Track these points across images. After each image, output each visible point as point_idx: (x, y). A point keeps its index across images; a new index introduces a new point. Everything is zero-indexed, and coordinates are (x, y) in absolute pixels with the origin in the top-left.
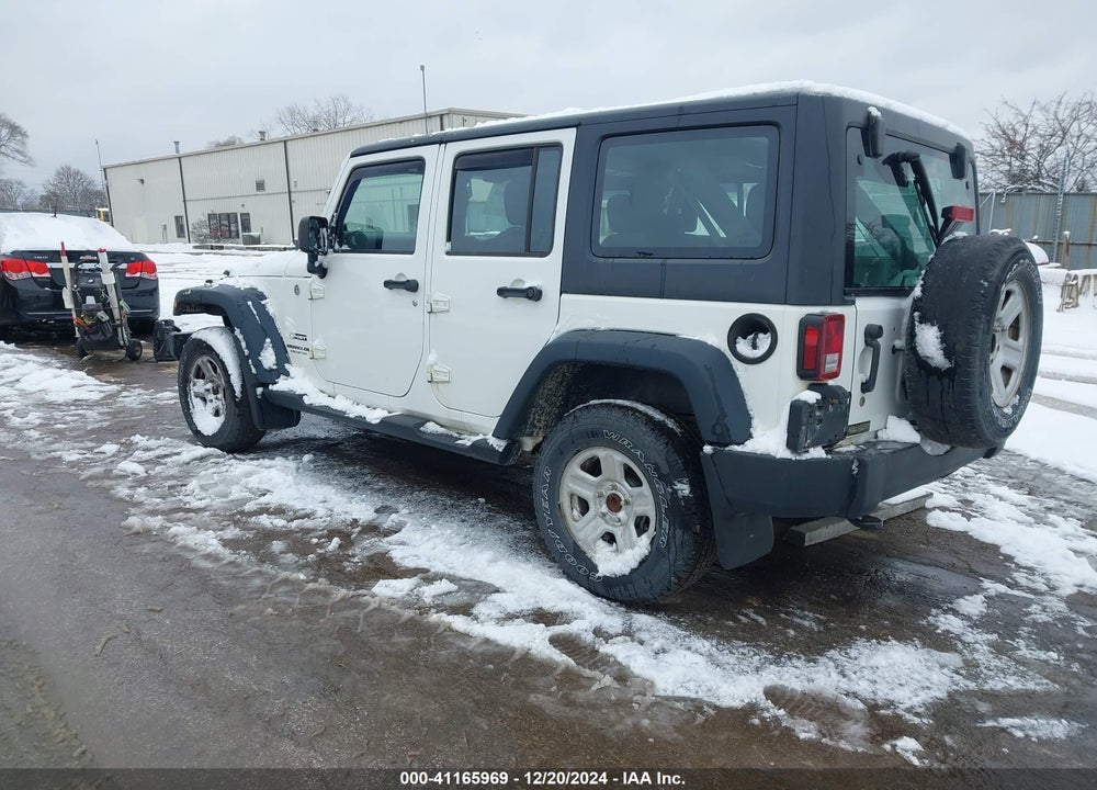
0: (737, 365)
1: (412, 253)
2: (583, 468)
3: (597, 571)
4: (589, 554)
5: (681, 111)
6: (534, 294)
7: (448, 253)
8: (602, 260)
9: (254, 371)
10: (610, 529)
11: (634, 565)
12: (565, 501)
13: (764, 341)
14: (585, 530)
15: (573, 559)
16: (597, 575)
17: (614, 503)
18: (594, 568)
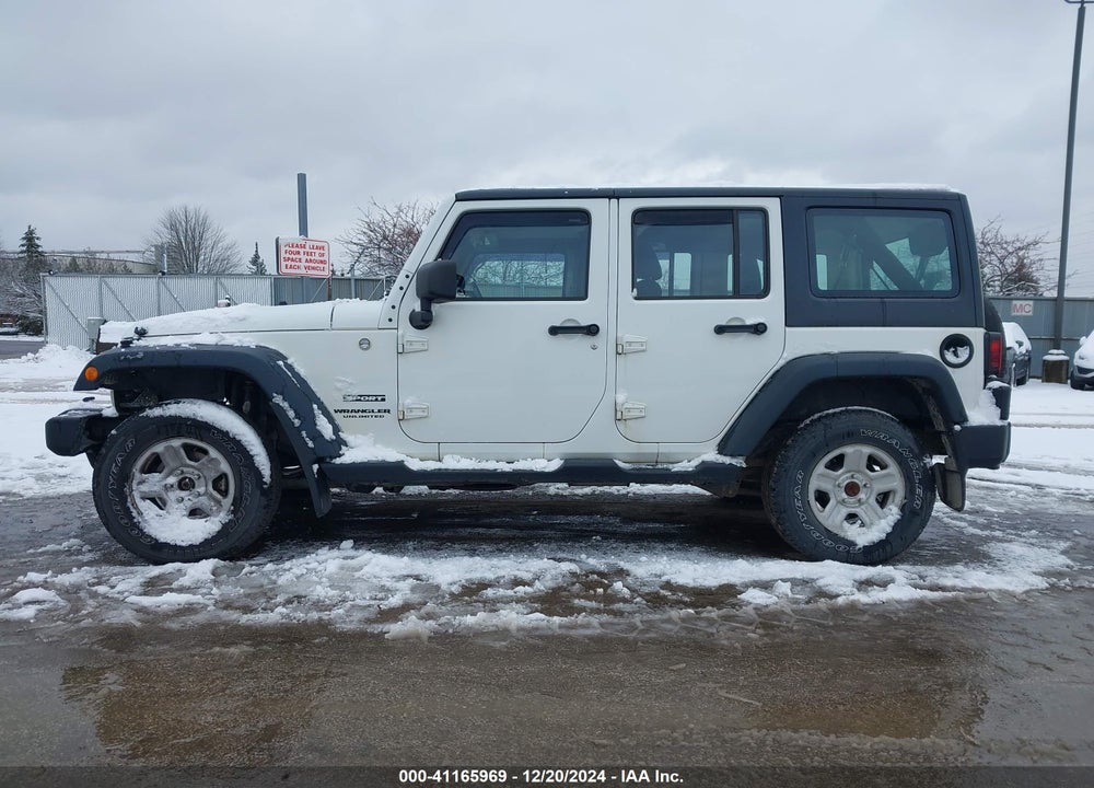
0: (950, 369)
1: (584, 297)
2: (827, 467)
3: (856, 545)
4: (842, 534)
5: (875, 194)
6: (759, 329)
7: (636, 298)
8: (825, 300)
9: (311, 444)
10: (853, 510)
11: (889, 530)
12: (812, 497)
13: (964, 353)
14: (832, 517)
15: (830, 542)
16: (857, 547)
17: (852, 489)
18: (853, 544)
